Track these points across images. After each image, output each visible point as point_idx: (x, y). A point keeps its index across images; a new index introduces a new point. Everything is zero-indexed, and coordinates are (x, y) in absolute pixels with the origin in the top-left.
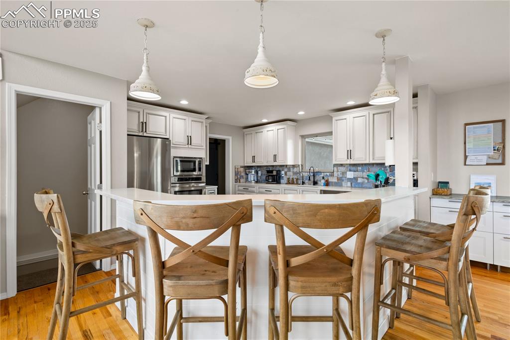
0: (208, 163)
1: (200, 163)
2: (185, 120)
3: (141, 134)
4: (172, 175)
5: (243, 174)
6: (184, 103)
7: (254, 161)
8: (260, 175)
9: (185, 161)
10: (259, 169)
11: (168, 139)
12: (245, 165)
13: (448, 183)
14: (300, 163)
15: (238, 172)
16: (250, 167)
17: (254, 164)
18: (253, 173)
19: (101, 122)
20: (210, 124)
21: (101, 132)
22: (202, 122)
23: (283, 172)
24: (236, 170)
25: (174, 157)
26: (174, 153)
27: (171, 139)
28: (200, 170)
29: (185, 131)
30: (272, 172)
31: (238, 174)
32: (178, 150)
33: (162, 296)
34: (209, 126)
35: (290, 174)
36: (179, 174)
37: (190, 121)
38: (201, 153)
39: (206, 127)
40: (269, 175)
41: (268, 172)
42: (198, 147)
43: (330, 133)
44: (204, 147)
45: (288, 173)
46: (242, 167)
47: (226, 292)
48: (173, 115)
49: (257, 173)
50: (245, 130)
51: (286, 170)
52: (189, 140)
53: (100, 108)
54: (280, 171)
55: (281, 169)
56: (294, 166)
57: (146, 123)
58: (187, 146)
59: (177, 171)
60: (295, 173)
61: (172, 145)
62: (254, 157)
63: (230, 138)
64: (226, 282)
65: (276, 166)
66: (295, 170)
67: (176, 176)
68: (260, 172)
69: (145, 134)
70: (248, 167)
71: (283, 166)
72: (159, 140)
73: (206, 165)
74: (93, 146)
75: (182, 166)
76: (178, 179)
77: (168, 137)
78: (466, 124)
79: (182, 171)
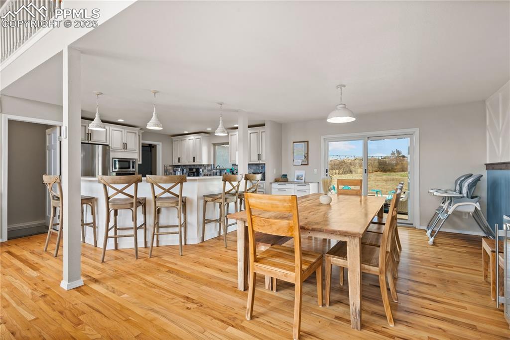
0: (141, 163)
1: (134, 163)
2: (121, 131)
3: (87, 142)
4: (111, 171)
5: (171, 171)
6: (121, 121)
7: (179, 162)
8: (185, 172)
9: (121, 161)
10: (184, 168)
11: (108, 145)
12: (174, 164)
13: (286, 175)
14: (212, 163)
15: (167, 170)
16: (178, 166)
17: (179, 164)
18: (179, 170)
19: (60, 135)
20: (142, 133)
21: (60, 142)
22: (135, 133)
23: (201, 170)
24: (166, 168)
25: (113, 158)
26: (112, 155)
27: (110, 145)
28: (133, 167)
29: (122, 139)
30: (192, 169)
31: (167, 171)
32: (116, 153)
33: (108, 209)
34: (142, 135)
35: (206, 171)
36: (117, 170)
37: (126, 132)
38: (135, 155)
39: (139, 136)
40: (191, 172)
41: (190, 169)
42: (132, 151)
43: (228, 143)
44: (137, 151)
45: (204, 171)
46: (170, 166)
47: (133, 207)
48: (111, 128)
49: (183, 171)
50: (173, 138)
51: (203, 168)
52: (125, 146)
53: (60, 127)
54: (199, 169)
55: (200, 167)
56: (208, 165)
57: (91, 134)
58: (123, 150)
59: (115, 168)
60: (208, 171)
61: (111, 150)
62: (179, 158)
63: (161, 143)
64: (133, 203)
65: (197, 165)
66: (209, 168)
67: (114, 172)
68: (185, 170)
69: (90, 142)
70: (176, 166)
71: (201, 165)
72: (101, 146)
73: (139, 164)
74: (53, 151)
75: (119, 165)
76: (116, 174)
77: (108, 144)
78: (294, 142)
79: (119, 168)
